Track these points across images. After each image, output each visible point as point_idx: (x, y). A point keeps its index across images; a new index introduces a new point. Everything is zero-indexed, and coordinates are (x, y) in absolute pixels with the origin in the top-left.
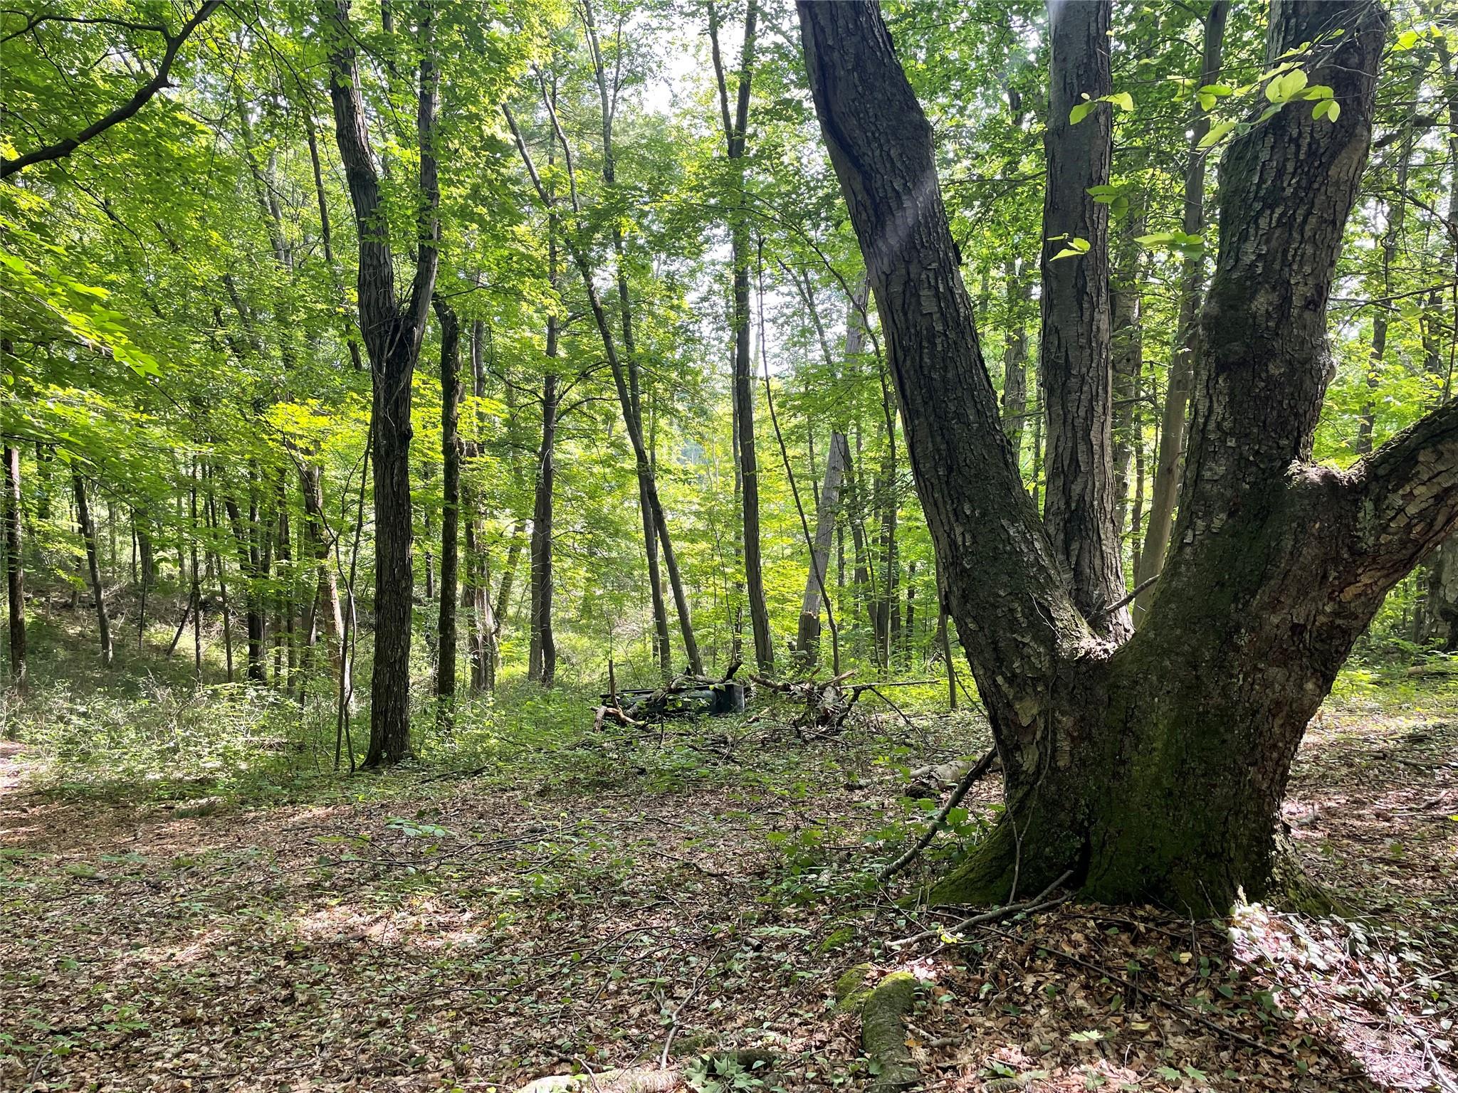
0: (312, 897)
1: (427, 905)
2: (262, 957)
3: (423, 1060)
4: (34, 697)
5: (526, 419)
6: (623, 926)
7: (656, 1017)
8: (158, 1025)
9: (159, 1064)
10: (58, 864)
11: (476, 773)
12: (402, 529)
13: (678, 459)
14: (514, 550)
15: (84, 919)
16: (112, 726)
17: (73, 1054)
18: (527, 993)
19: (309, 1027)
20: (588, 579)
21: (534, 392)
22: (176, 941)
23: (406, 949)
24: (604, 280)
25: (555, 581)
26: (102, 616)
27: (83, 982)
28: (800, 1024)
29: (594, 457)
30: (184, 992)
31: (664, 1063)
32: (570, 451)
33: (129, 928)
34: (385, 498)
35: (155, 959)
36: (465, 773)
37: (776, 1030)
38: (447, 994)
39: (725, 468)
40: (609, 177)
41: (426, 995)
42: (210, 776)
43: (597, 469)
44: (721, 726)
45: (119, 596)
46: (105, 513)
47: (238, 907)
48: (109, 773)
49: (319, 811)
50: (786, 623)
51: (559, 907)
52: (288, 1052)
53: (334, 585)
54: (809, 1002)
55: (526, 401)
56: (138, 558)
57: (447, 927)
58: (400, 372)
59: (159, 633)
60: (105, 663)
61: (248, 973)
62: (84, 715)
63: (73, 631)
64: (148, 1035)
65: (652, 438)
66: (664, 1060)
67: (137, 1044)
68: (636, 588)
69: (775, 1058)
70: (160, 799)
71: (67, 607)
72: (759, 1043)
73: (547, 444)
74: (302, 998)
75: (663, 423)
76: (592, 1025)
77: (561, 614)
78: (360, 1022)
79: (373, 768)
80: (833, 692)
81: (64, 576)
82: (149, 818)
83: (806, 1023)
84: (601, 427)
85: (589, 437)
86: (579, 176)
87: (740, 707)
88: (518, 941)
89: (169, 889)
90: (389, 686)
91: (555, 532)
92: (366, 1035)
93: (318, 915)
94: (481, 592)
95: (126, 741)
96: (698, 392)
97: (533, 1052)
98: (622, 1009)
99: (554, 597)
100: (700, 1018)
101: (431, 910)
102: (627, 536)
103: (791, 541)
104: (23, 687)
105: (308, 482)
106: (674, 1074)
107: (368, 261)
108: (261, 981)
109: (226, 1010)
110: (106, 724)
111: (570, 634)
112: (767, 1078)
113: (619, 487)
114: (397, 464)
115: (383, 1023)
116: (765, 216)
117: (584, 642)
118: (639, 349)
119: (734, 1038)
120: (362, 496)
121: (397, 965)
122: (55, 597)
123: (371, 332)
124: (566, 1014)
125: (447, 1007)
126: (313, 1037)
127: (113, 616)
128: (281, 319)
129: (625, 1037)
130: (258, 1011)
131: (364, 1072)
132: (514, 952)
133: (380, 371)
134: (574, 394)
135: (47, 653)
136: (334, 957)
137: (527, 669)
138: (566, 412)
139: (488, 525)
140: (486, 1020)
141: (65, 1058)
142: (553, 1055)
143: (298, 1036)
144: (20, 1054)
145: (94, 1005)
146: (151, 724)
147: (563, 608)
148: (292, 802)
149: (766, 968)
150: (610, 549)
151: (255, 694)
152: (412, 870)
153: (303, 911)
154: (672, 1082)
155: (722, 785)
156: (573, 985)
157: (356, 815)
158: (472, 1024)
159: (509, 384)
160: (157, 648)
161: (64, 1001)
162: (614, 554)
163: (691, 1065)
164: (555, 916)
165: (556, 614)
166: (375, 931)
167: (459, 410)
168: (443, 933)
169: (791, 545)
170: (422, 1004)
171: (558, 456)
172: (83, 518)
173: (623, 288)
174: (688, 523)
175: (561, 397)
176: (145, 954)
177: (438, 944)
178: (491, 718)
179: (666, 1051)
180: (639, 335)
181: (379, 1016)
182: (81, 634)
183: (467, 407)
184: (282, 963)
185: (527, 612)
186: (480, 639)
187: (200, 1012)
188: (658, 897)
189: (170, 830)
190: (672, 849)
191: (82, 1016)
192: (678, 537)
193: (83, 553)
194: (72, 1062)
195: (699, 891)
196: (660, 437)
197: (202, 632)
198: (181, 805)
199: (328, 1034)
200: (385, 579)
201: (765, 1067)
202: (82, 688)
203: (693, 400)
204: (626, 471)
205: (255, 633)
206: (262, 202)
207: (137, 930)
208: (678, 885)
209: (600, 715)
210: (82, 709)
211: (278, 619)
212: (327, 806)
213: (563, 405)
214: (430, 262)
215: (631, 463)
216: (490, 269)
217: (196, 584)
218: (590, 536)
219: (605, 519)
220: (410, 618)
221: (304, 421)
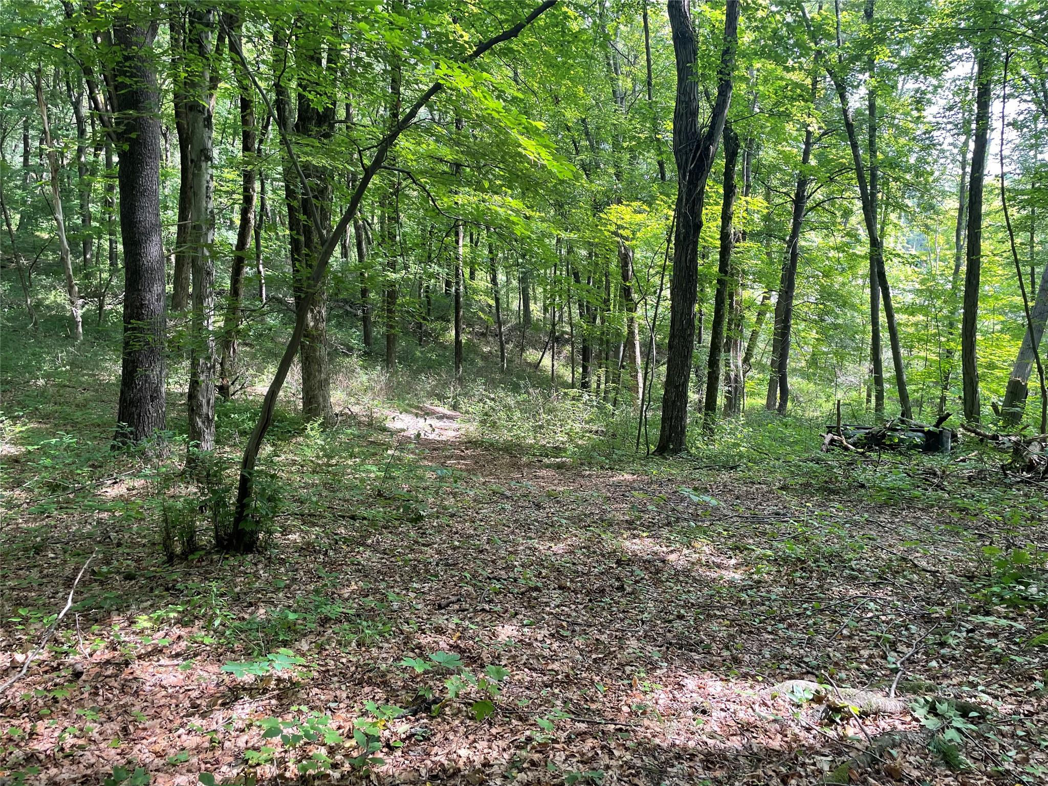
0: (629, 529)
1: (705, 548)
2: (602, 559)
3: (708, 647)
4: (466, 387)
5: (779, 215)
6: (852, 592)
7: (883, 661)
8: (546, 586)
9: (548, 609)
10: (484, 484)
11: (732, 468)
12: (690, 293)
13: (903, 247)
14: (761, 314)
15: (500, 517)
16: (508, 408)
17: (501, 592)
18: (780, 621)
19: (634, 608)
20: (817, 340)
21: (787, 194)
22: (551, 539)
23: (693, 574)
24: (856, 101)
25: (792, 339)
26: (501, 342)
27: (502, 553)
28: (1010, 695)
29: (831, 244)
30: (558, 570)
31: (893, 694)
32: (811, 239)
33: (525, 526)
34: (680, 271)
35: (541, 548)
36: (724, 467)
37: (989, 694)
38: (722, 608)
39: (945, 255)
40: (869, 15)
41: (708, 606)
42: (561, 446)
43: (832, 254)
44: (930, 461)
45: (511, 330)
46: (504, 278)
47: (585, 526)
48: (505, 436)
49: (628, 477)
50: (994, 386)
51: (802, 569)
52: (622, 620)
53: (636, 331)
54: (1018, 680)
55: (781, 201)
56: (522, 308)
57: (719, 566)
58: (698, 180)
59: (532, 355)
60: (502, 371)
61: (594, 567)
62: (493, 399)
63: (486, 349)
64: (540, 591)
65: (882, 228)
66: (893, 692)
67: (534, 594)
68: (858, 349)
69: (988, 714)
70: (534, 455)
71: (483, 335)
72: (973, 700)
73: (795, 234)
74: (629, 589)
75: (893, 217)
76: (831, 655)
77: (793, 364)
78: (666, 613)
79: (661, 454)
80: (1038, 447)
81: (482, 316)
82: (529, 465)
83: (1015, 695)
84: (839, 220)
85: (827, 228)
86: (844, 17)
87: (947, 449)
88: (771, 586)
89: (545, 508)
90: (674, 401)
91: (795, 302)
92: (670, 622)
93: (634, 541)
94: (736, 343)
95: (515, 418)
96: (928, 191)
97: (786, 662)
98: (854, 649)
99: (791, 352)
100: (919, 670)
101: (708, 552)
102: (853, 307)
103: (1002, 318)
104: (460, 380)
105: (625, 260)
106: (901, 703)
107: (683, 98)
108: (602, 573)
109: (583, 586)
110: (505, 407)
111: (800, 380)
112: (981, 726)
113: (850, 268)
114: (691, 246)
115: (681, 617)
116: (1015, 33)
117: (812, 387)
118: (880, 156)
119: (952, 692)
120: (664, 270)
121: (687, 583)
122: (477, 328)
123: (680, 151)
124: (810, 642)
125: (724, 617)
126: (637, 615)
127: (507, 343)
128: (616, 146)
129: (858, 669)
130: (602, 591)
131: (671, 644)
132: (768, 592)
133: (684, 178)
134: (819, 196)
135: (472, 362)
136: (646, 569)
137: (764, 402)
138: (812, 209)
139: (746, 294)
140: (751, 632)
141: (497, 594)
142: (802, 668)
143: (628, 612)
144: (474, 586)
145: (509, 568)
146: (529, 410)
147: (796, 360)
148: (611, 469)
149: (977, 647)
150: (837, 317)
151: (588, 397)
152: (693, 524)
153: (625, 536)
154: (899, 709)
155: (932, 506)
156: (815, 624)
157: (651, 483)
158: (741, 632)
159: (769, 188)
160: (530, 364)
161: (493, 562)
162: (840, 321)
163: (916, 701)
164: (798, 574)
165: (791, 364)
166: (672, 557)
167: (734, 208)
168: (716, 569)
169: (1002, 322)
170: (706, 610)
171: (802, 243)
172: (494, 280)
173: (872, 107)
174: (909, 298)
175: (808, 197)
176: (535, 543)
177: (714, 575)
178: (741, 432)
179: (894, 686)
180: (880, 144)
181: (679, 612)
182: (490, 352)
183: (739, 205)
184: (614, 566)
185: (767, 361)
186: (733, 377)
187: (568, 584)
188: (880, 578)
189: (541, 474)
190: (890, 546)
191: (503, 572)
192: (899, 310)
193: (492, 303)
194: (501, 596)
195: (915, 580)
196: (889, 229)
197: (556, 357)
198: (546, 460)
199: (646, 615)
200: (676, 327)
201: (979, 718)
202: (492, 384)
203: (922, 196)
204: (857, 256)
205: (586, 358)
206: (609, 64)
207: (529, 529)
208: (897, 572)
209: (827, 441)
210: (492, 396)
211: (600, 351)
212: (634, 474)
213: (809, 204)
214: (726, 95)
215: (863, 249)
216: (769, 97)
217: (554, 325)
218: (821, 306)
219: (836, 293)
220: (691, 357)
221: (627, 217)
